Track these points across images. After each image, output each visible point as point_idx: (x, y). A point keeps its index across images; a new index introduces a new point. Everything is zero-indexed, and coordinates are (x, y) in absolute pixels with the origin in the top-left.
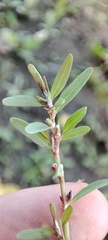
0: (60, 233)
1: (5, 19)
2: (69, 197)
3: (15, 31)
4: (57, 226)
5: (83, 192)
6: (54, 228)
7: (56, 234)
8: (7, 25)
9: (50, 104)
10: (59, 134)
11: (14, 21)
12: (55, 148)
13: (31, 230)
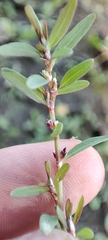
0: (54, 190)
1: (3, 9)
2: (63, 153)
3: (13, 20)
4: (52, 183)
5: (77, 149)
6: (49, 185)
7: (50, 191)
8: (5, 15)
9: (48, 54)
10: (56, 88)
11: (12, 11)
12: (50, 103)
13: (26, 188)
